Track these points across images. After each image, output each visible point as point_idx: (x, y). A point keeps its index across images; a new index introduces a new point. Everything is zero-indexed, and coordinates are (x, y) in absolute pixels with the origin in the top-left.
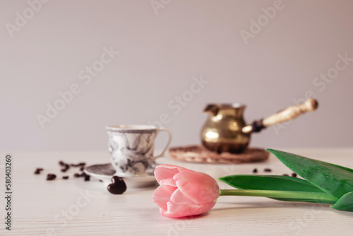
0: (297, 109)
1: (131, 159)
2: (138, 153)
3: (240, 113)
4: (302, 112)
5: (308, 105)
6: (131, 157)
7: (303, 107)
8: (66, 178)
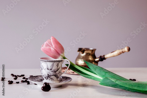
0: (121, 51)
1: (49, 74)
2: (52, 72)
3: (93, 53)
4: (123, 52)
5: (126, 49)
6: (49, 73)
7: (123, 50)
8: (18, 83)
